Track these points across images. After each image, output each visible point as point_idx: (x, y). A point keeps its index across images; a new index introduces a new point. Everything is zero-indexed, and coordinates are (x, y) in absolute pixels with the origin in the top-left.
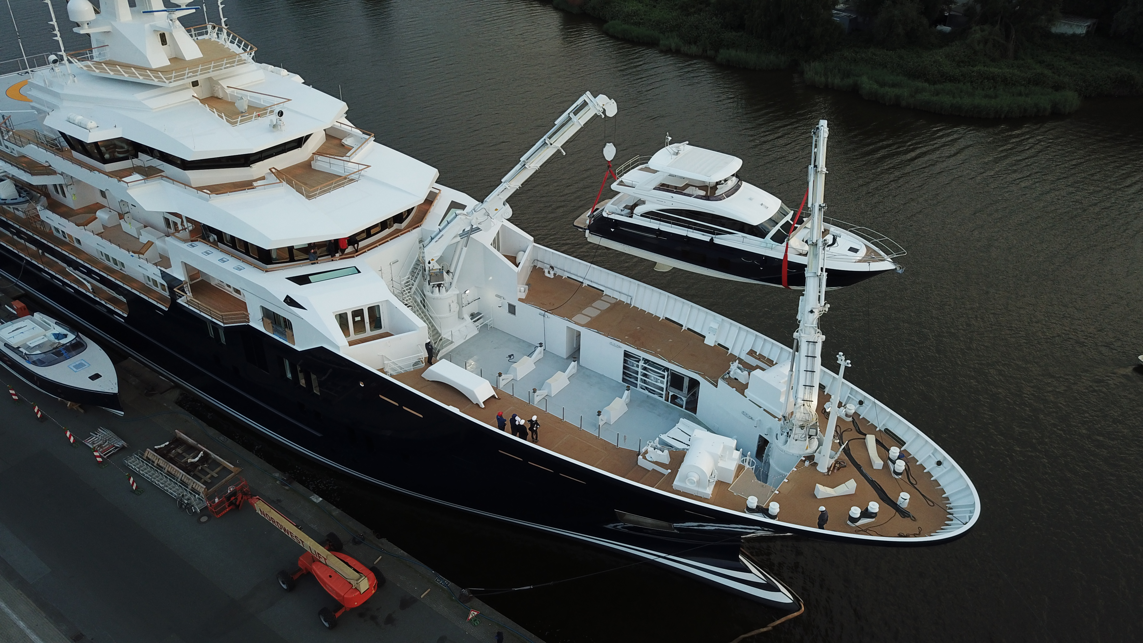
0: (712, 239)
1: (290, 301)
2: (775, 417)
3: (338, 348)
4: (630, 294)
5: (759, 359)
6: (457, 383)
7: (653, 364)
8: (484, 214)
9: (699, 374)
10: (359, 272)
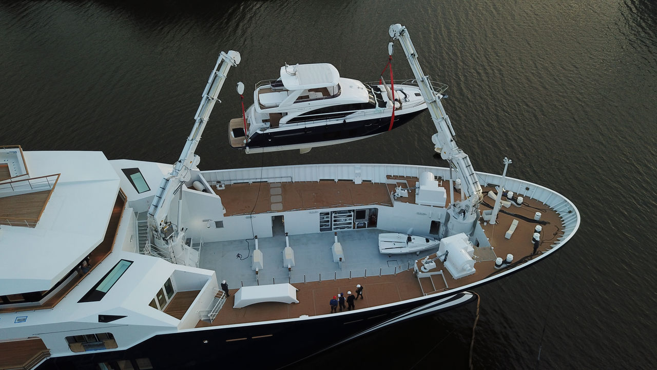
0: (345, 121)
1: (104, 319)
2: (443, 207)
3: (176, 328)
4: (289, 175)
5: (395, 179)
6: (276, 298)
7: (340, 212)
8: (185, 169)
9: (376, 204)
10: (132, 262)
